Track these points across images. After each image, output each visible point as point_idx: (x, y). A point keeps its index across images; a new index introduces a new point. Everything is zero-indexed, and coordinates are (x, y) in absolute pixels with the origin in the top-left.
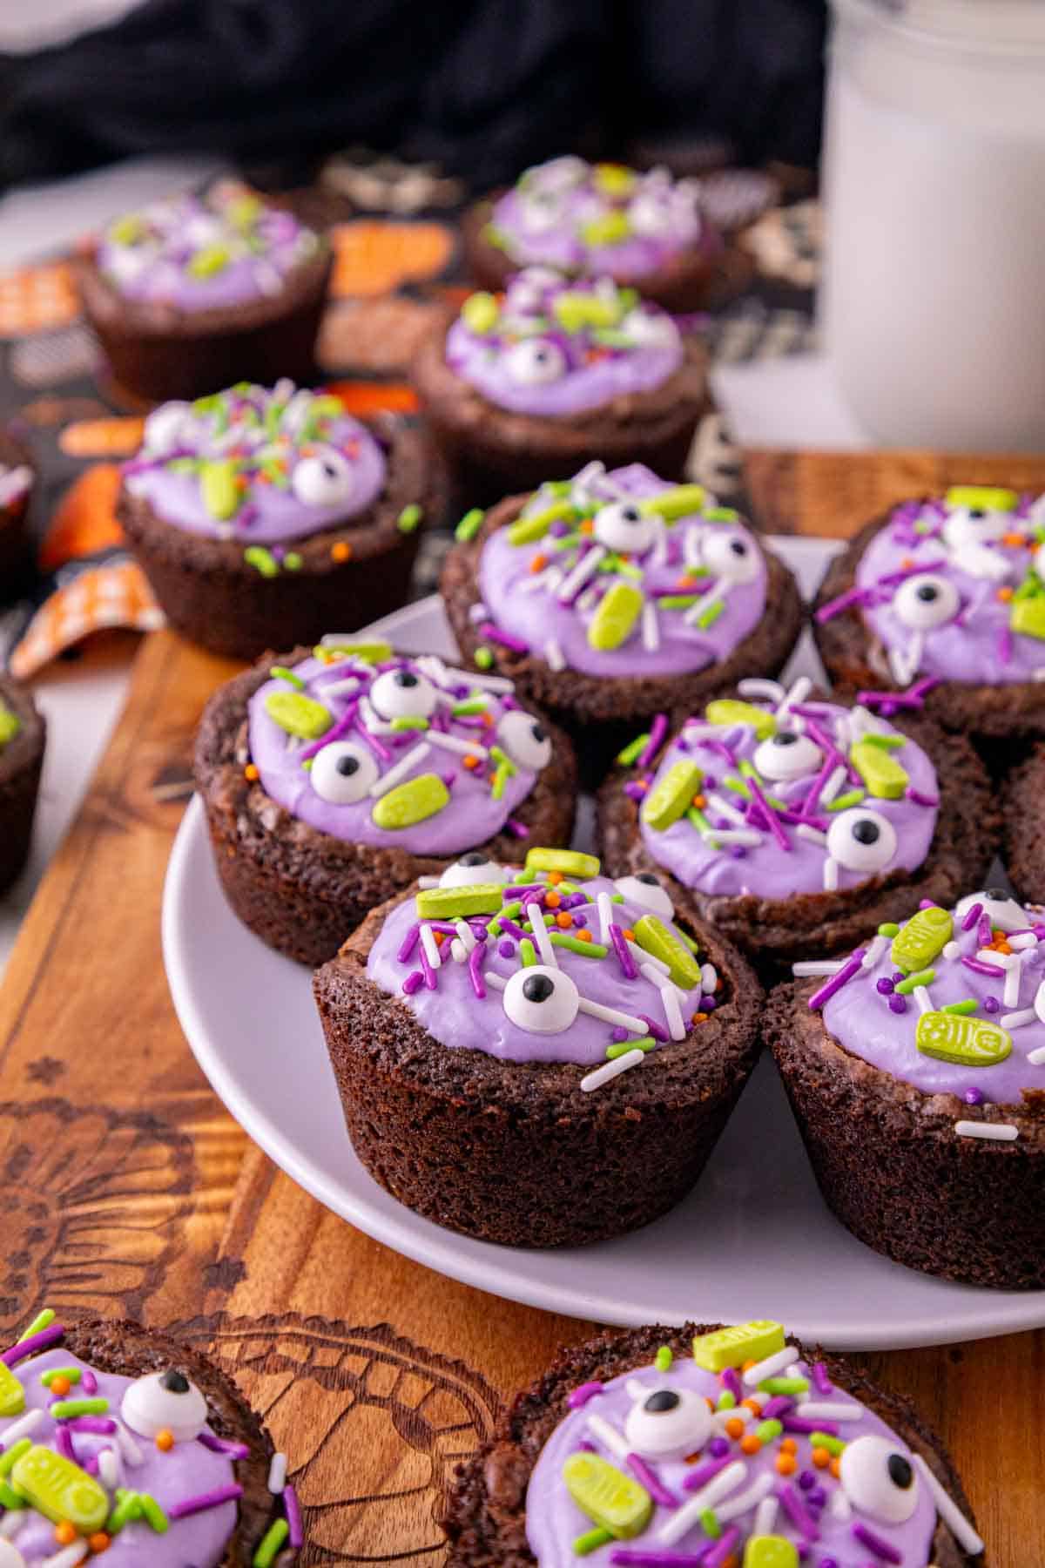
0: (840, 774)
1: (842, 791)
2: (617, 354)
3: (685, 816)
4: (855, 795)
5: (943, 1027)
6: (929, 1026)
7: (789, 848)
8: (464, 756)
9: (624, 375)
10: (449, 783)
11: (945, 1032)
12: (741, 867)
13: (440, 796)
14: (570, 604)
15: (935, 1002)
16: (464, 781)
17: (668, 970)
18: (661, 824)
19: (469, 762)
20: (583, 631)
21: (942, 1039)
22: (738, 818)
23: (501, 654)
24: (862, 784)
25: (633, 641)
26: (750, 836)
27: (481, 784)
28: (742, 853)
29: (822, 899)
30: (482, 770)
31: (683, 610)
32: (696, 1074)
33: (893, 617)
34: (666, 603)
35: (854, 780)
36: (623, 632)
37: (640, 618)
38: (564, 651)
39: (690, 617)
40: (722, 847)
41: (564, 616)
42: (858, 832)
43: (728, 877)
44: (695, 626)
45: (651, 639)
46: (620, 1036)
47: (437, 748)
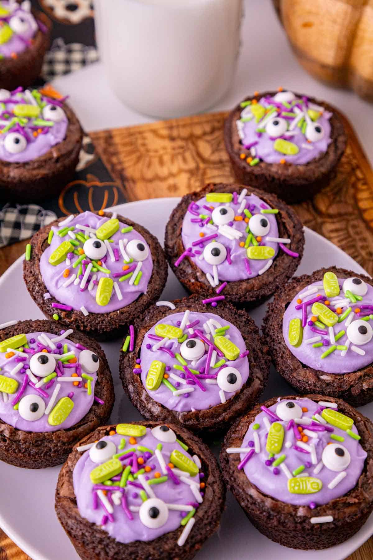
0: (214, 353)
1: (217, 360)
3: (162, 382)
4: (222, 362)
5: (298, 484)
6: (293, 485)
7: (204, 388)
8: (73, 383)
10: (71, 397)
11: (299, 486)
12: (189, 400)
13: (70, 404)
14: (85, 290)
15: (289, 467)
16: (76, 391)
17: (188, 474)
18: (155, 388)
19: (76, 384)
20: (94, 299)
21: (299, 489)
22: (183, 382)
23: (63, 314)
24: (223, 356)
25: (113, 298)
26: (190, 388)
27: (82, 389)
28: (188, 395)
29: (220, 406)
30: (82, 384)
31: (127, 281)
32: (212, 518)
33: (203, 260)
34: (121, 280)
35: (220, 355)
37: (114, 288)
38: (87, 308)
39: (131, 282)
40: (180, 395)
41: (84, 295)
42: (229, 379)
43: (185, 405)
44: (134, 285)
45: (120, 296)
46: (183, 514)
47: (62, 383)
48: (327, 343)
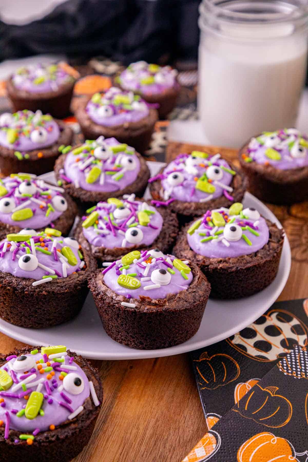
0: (133, 218)
1: (133, 222)
2: (128, 111)
3: (93, 226)
4: (136, 224)
5: (124, 278)
6: (121, 278)
7: (116, 235)
9: (129, 117)
10: (34, 212)
11: (124, 280)
12: (103, 239)
13: (31, 214)
14: (83, 171)
15: (127, 273)
16: (38, 211)
17: (67, 260)
18: (87, 226)
19: (41, 206)
20: (84, 178)
21: (123, 281)
22: (104, 227)
23: (64, 182)
24: (138, 221)
25: (96, 182)
26: (106, 231)
27: (44, 213)
28: (104, 236)
29: (121, 249)
30: (44, 209)
31: (111, 175)
32: (66, 285)
33: (167, 182)
34: (108, 173)
35: (137, 220)
36: (95, 179)
37: (100, 176)
38: (80, 183)
39: (114, 177)
40: (99, 234)
41: (81, 174)
42: (132, 233)
43: (99, 242)
44: (114, 179)
45: (102, 182)
46: (48, 274)
47: (33, 202)
48: (208, 235)
